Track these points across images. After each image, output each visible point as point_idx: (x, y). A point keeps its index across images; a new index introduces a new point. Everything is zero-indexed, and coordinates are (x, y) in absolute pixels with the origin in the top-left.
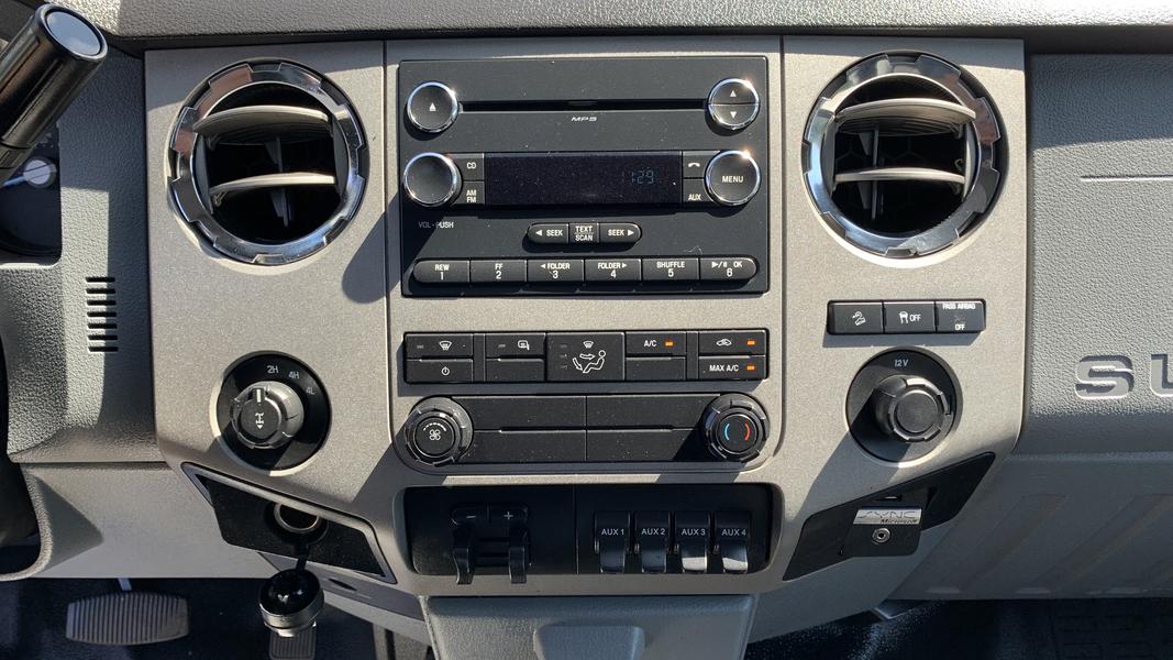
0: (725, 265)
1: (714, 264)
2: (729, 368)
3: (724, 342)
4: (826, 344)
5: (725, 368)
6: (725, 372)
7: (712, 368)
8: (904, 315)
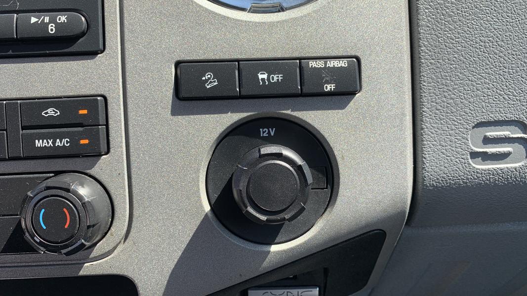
0: (47, 20)
1: (33, 20)
2: (58, 143)
3: (51, 112)
4: (176, 111)
5: (54, 143)
6: (55, 148)
7: (39, 143)
8: (262, 76)
